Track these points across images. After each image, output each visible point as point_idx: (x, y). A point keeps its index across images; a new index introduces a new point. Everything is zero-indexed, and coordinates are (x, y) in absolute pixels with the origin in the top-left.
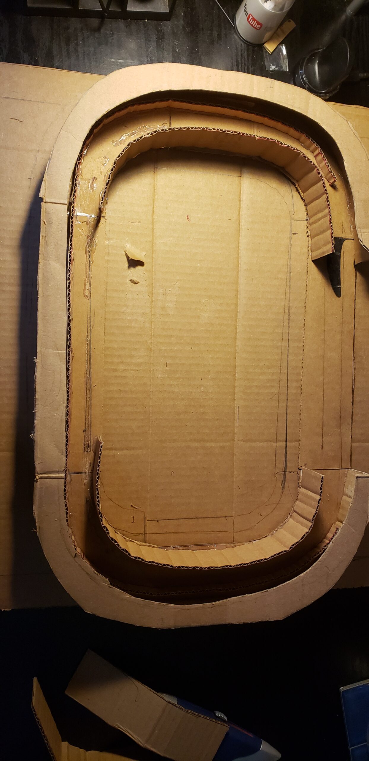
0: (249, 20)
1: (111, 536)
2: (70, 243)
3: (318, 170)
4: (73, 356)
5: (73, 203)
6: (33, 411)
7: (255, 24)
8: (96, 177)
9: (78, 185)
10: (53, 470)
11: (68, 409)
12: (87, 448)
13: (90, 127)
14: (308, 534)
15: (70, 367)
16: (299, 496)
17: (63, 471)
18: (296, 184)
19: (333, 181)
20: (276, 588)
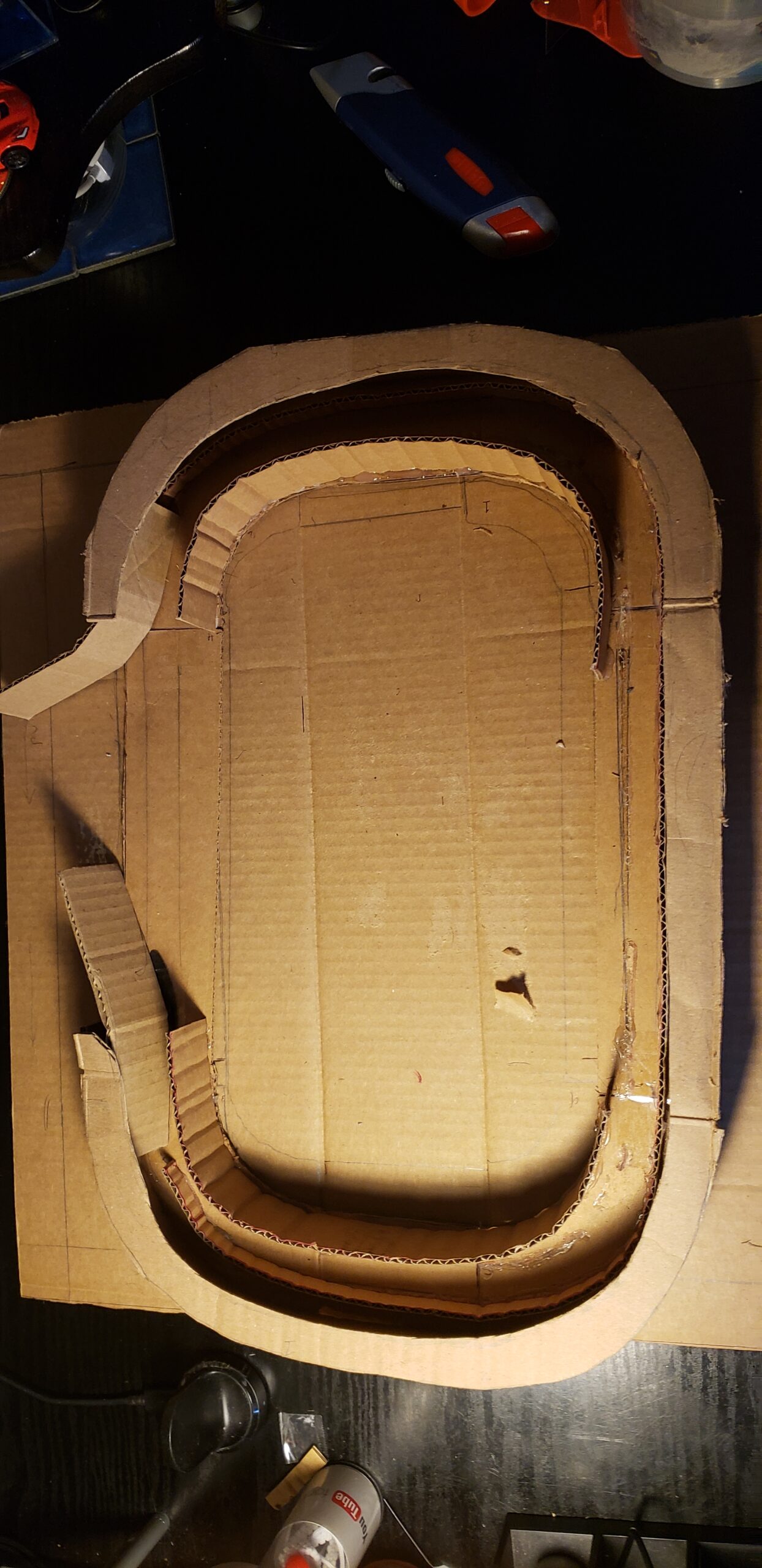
0: (357, 1509)
1: (574, 493)
2: (664, 1045)
3: (199, 1187)
4: (655, 830)
5: (660, 1121)
6: (726, 724)
7: (346, 1501)
8: (617, 1171)
9: (653, 1155)
10: (685, 614)
11: (662, 729)
12: (623, 656)
13: (630, 1265)
14: (204, 508)
15: (660, 811)
16: (220, 578)
17: (666, 614)
18: (238, 1162)
19: (169, 1169)
20: (260, 405)
